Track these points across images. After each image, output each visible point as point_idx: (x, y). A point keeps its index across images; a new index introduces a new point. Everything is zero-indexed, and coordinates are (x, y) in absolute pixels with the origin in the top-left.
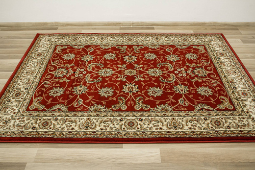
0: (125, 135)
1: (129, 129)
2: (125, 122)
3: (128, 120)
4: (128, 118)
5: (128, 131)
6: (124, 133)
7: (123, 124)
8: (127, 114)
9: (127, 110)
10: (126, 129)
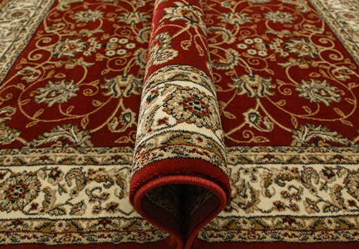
0: (164, 147)
1: (189, 121)
2: (171, 97)
3: (180, 88)
4: (184, 84)
5: (184, 126)
6: (161, 139)
7: (157, 107)
8: (177, 70)
9: (176, 62)
10: (172, 121)
